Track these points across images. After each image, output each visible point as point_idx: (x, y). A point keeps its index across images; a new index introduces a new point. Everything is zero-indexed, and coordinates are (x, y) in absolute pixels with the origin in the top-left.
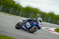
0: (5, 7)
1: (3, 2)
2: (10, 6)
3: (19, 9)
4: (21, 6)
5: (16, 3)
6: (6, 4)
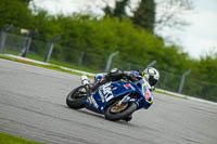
0: (124, 59)
1: (119, 39)
2: (145, 55)
3: (177, 67)
4: (185, 55)
5: (167, 45)
6: (130, 47)
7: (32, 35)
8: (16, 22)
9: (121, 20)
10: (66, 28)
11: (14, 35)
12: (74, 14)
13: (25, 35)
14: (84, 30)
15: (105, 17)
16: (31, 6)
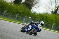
1: (55, 20)
7: (32, 19)
8: (28, 15)
9: (56, 15)
10: (41, 17)
11: (27, 19)
12: (43, 13)
13: (30, 18)
14: (46, 17)
15: (52, 14)
16: (31, 11)
